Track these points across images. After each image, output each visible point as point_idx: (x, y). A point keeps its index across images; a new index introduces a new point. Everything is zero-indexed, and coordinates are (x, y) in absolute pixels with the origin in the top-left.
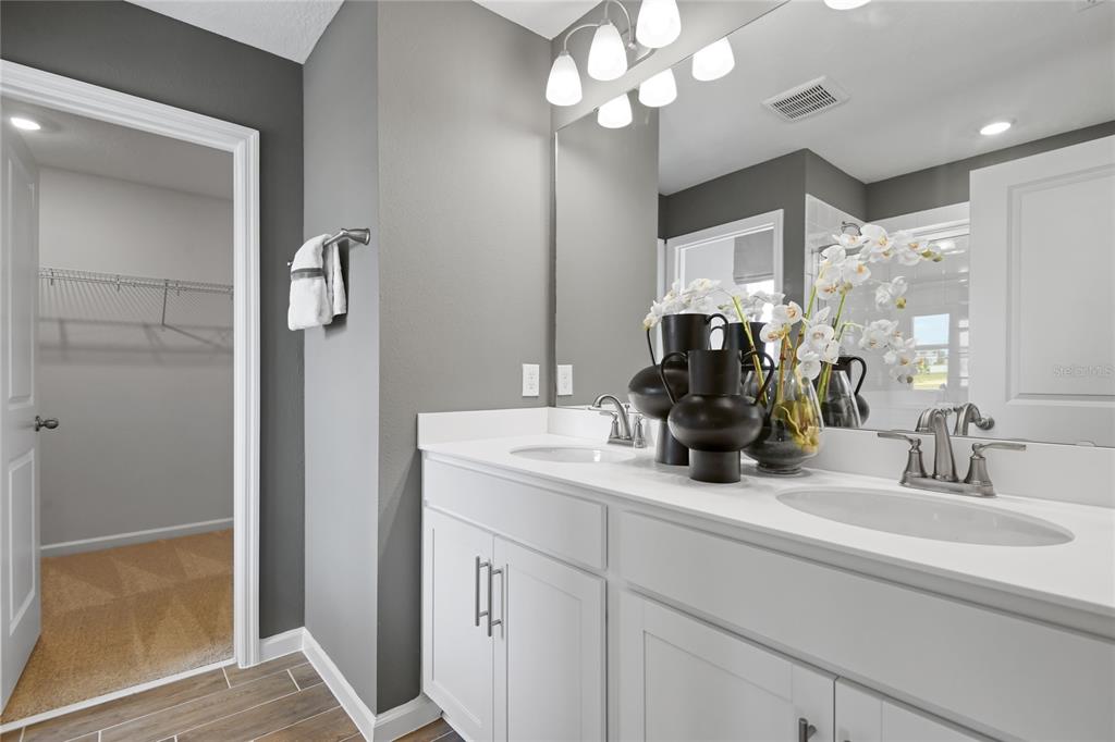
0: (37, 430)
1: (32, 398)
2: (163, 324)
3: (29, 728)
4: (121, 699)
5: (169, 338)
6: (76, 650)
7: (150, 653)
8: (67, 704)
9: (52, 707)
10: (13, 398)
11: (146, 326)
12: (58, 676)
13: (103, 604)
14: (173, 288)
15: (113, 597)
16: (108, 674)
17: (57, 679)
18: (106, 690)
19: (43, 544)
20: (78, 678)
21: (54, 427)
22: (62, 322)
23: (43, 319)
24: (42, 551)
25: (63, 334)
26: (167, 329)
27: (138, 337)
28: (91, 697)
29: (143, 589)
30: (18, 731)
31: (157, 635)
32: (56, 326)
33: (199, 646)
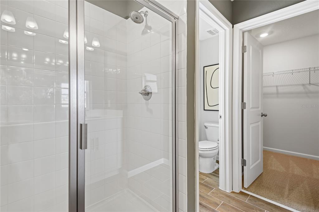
0: (262, 116)
1: (260, 108)
2: (310, 84)
3: (251, 196)
4: (275, 205)
5: (312, 88)
6: (269, 182)
7: (290, 196)
8: (261, 196)
9: (257, 194)
10: (252, 108)
11: (303, 85)
12: (262, 186)
13: (281, 172)
14: (312, 70)
15: (285, 171)
16: (274, 194)
17: (261, 187)
18: (271, 199)
19: (264, 146)
20: (266, 190)
21: (266, 116)
22: (277, 86)
23: (264, 87)
24: (264, 148)
25: (277, 90)
26: (311, 85)
27: (301, 89)
28: (267, 198)
29: (296, 173)
30: (249, 195)
31: (294, 191)
32: (275, 88)
33: (309, 205)
